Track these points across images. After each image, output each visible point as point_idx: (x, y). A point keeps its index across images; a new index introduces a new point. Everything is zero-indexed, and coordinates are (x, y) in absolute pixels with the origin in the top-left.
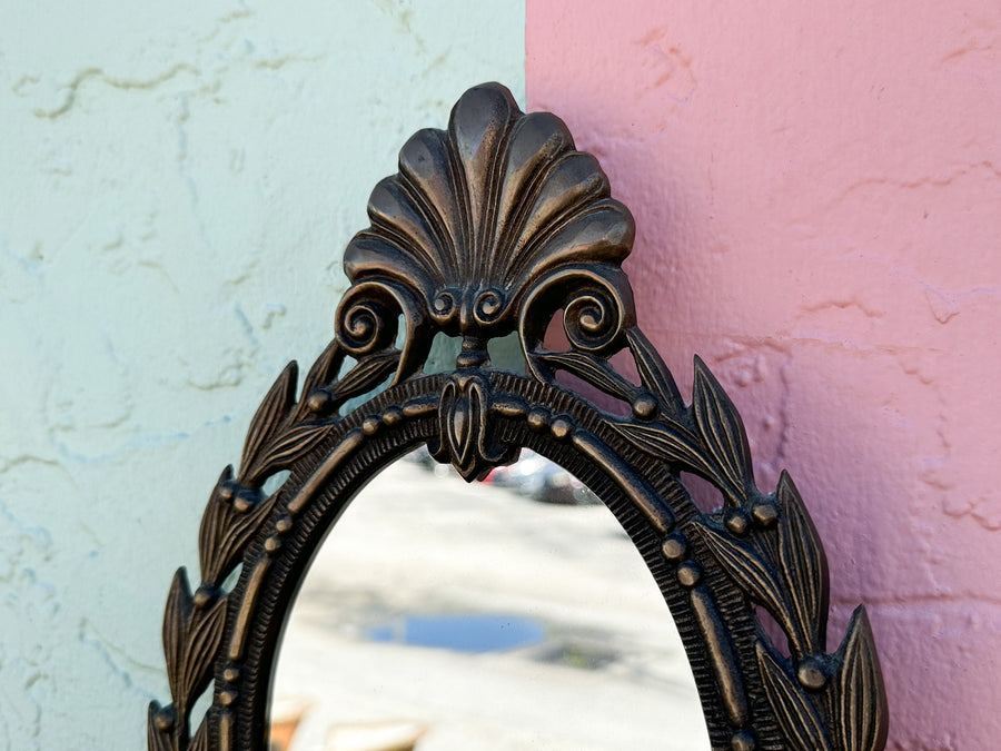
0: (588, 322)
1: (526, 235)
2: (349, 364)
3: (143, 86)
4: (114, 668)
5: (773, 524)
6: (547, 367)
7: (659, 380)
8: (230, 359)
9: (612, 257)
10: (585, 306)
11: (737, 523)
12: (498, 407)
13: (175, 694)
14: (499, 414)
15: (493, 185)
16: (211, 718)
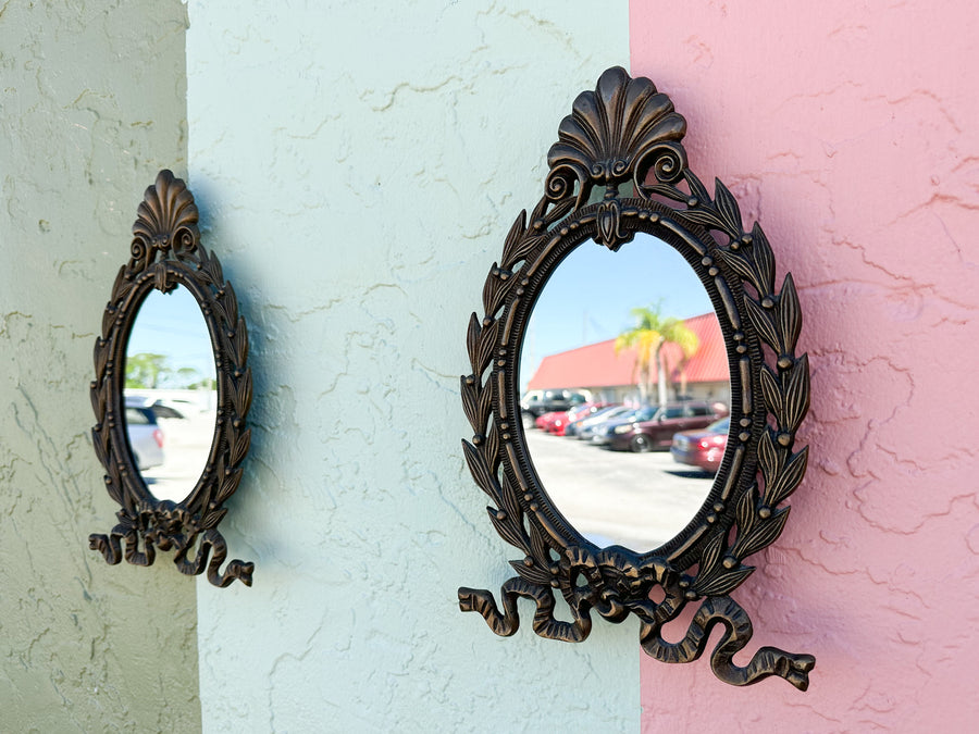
0: (666, 168)
1: (636, 133)
2: (551, 206)
3: (432, 90)
4: (431, 380)
5: (750, 243)
6: (647, 192)
7: (699, 190)
8: (485, 222)
9: (677, 139)
10: (665, 162)
11: (735, 246)
12: (625, 213)
13: (474, 369)
14: (625, 216)
15: (619, 112)
16: (493, 376)
